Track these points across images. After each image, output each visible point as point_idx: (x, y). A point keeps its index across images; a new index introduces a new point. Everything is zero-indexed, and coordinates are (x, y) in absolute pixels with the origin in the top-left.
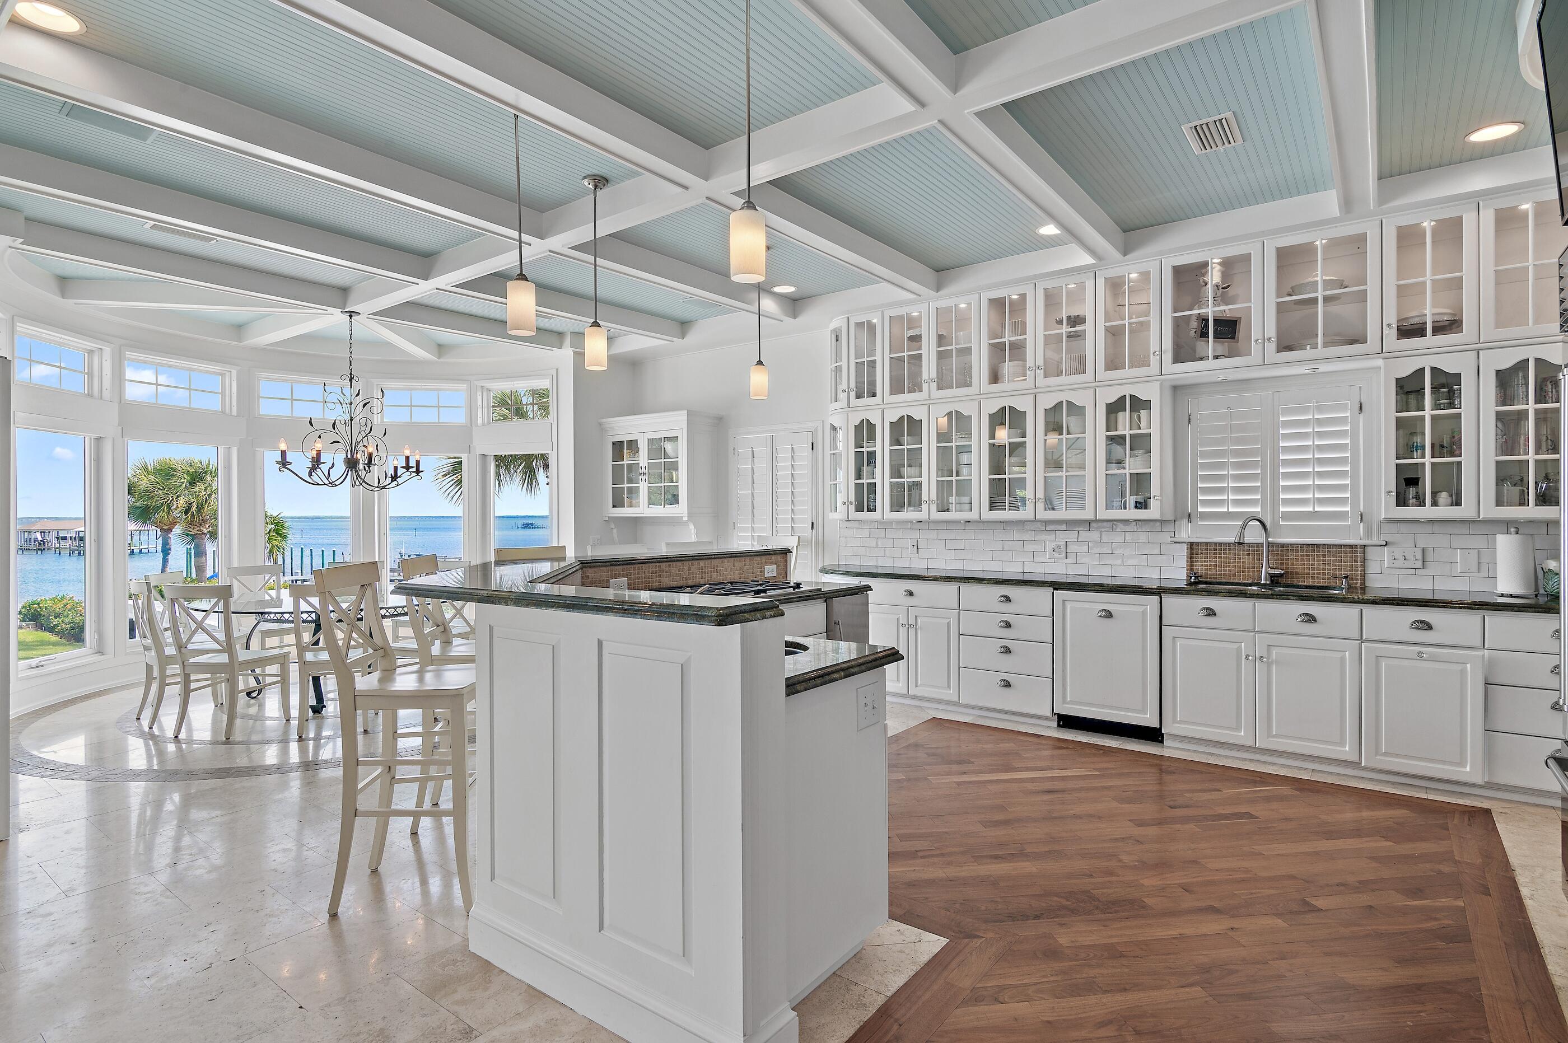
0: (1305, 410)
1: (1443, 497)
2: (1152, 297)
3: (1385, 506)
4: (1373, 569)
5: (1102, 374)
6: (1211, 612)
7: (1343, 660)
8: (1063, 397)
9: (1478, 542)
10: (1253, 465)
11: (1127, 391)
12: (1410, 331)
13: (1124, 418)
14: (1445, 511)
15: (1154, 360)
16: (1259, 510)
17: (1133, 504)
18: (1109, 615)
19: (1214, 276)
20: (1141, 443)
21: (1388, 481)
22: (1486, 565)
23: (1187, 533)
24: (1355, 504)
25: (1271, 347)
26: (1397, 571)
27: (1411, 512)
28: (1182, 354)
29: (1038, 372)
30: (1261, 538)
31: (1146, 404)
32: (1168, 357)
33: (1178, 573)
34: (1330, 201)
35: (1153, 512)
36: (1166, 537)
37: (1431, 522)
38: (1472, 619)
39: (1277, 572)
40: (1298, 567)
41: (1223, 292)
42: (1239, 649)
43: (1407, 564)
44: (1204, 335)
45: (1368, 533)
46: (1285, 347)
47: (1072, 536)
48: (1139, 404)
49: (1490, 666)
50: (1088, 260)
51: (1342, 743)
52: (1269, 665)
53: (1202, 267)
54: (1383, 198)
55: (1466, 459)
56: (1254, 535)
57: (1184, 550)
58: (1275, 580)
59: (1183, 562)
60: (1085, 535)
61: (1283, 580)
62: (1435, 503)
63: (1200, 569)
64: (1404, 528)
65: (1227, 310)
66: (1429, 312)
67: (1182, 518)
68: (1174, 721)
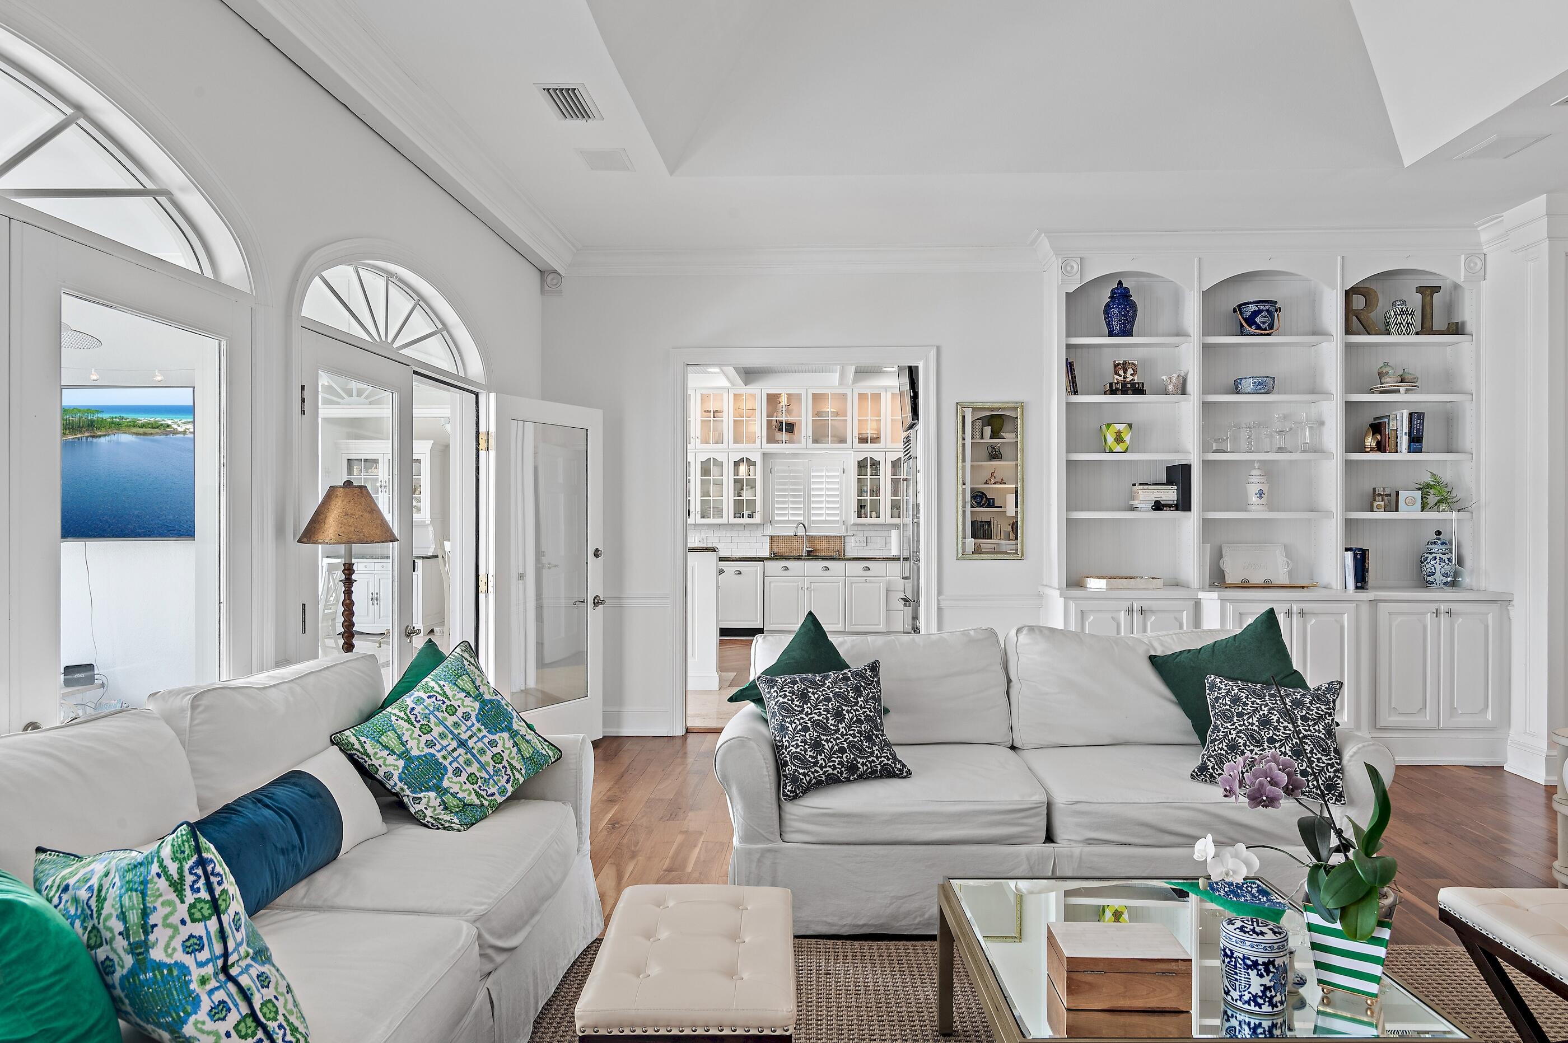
0: (822, 470)
1: (874, 513)
2: (757, 406)
3: (853, 518)
4: (848, 546)
5: (732, 445)
6: (786, 568)
7: (839, 586)
8: (712, 456)
9: (885, 534)
10: (799, 496)
11: (745, 455)
12: (863, 440)
13: (743, 468)
14: (874, 520)
15: (758, 441)
16: (802, 519)
17: (747, 516)
18: (740, 573)
19: (784, 400)
20: (752, 484)
21: (854, 506)
22: (887, 544)
23: (769, 531)
24: (841, 517)
25: (810, 440)
26: (857, 548)
27: (862, 520)
28: (770, 440)
29: (697, 440)
30: (803, 534)
31: (754, 464)
32: (764, 440)
33: (766, 553)
34: (835, 378)
35: (757, 519)
36: (759, 533)
37: (870, 525)
38: (882, 564)
39: (810, 549)
40: (819, 547)
41: (789, 412)
42: (798, 585)
43: (861, 544)
44: (781, 430)
45: (846, 529)
46: (816, 441)
47: (710, 533)
48: (750, 463)
49: (888, 583)
50: (728, 385)
51: (838, 624)
52: (810, 591)
53: (778, 396)
54: (855, 381)
55: (881, 497)
56: (801, 532)
57: (768, 539)
58: (809, 553)
59: (767, 546)
60: (717, 533)
61: (812, 554)
62: (871, 517)
63: (775, 550)
64: (860, 528)
65: (791, 419)
66: (870, 432)
67: (767, 523)
68: (770, 624)
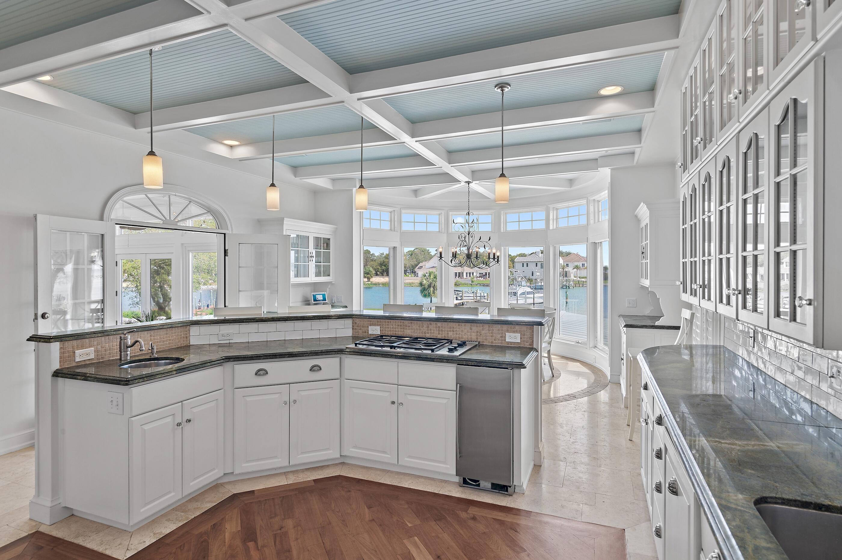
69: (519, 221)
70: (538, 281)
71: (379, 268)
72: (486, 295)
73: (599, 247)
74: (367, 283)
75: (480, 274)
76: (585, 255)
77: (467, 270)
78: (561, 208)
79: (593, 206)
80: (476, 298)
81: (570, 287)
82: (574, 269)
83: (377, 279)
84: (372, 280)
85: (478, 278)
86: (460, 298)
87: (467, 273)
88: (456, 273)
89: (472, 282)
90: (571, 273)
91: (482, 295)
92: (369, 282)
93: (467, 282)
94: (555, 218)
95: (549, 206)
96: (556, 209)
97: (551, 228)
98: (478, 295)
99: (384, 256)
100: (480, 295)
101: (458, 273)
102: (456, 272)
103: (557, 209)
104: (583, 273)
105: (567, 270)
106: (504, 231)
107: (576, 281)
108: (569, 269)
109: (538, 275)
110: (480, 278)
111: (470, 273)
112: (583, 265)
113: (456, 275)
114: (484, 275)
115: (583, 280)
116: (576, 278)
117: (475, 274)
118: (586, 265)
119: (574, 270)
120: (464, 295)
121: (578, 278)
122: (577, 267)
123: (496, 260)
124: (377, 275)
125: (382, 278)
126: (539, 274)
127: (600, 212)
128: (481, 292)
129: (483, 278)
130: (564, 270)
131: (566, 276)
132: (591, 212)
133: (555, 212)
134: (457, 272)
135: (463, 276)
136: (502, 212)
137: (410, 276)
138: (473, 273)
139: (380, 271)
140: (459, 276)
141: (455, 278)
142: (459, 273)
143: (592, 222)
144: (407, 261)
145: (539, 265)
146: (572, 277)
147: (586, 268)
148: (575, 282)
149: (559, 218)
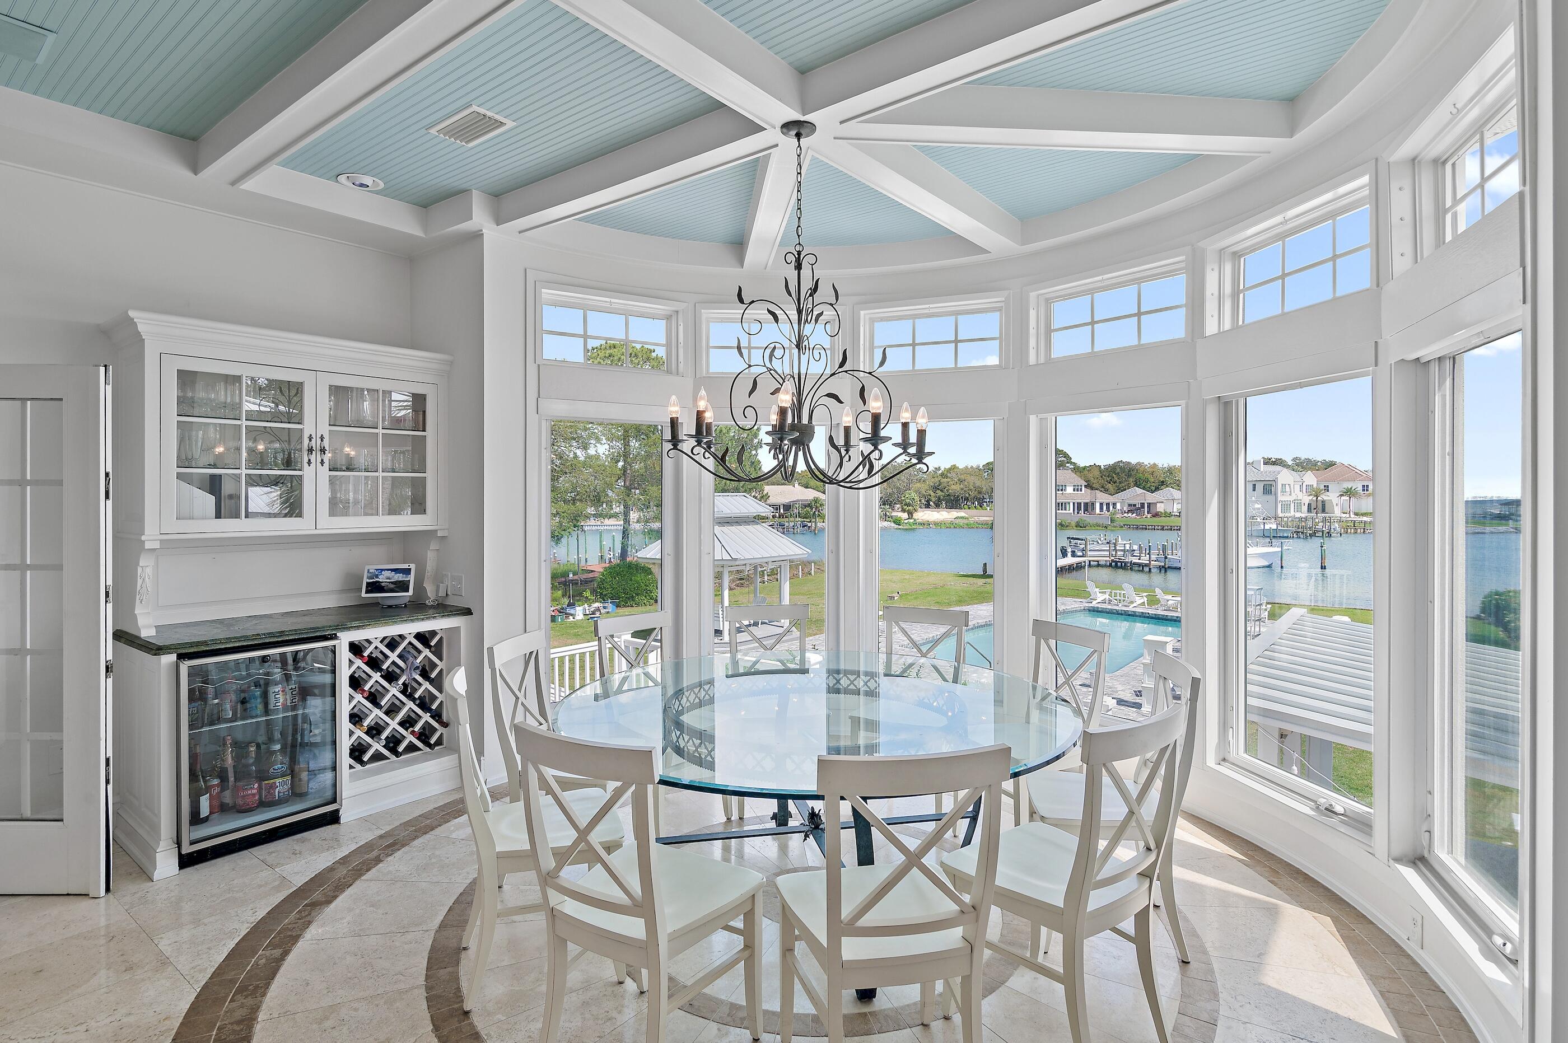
69: (1093, 323)
70: (1259, 520)
71: (932, 494)
72: (1135, 547)
73: (1441, 383)
74: (906, 521)
75: (1130, 505)
76: (1364, 463)
77: (1102, 497)
78: (1253, 249)
79: (1407, 194)
80: (1114, 553)
81: (1333, 535)
82: (1341, 495)
83: (927, 515)
84: (916, 516)
85: (1126, 515)
86: (1080, 554)
87: (1101, 504)
88: (1079, 504)
89: (1112, 521)
90: (1335, 505)
91: (1128, 548)
92: (912, 521)
93: (1101, 522)
94: (1228, 289)
95: (1201, 244)
96: (1234, 253)
97: (1211, 327)
98: (1118, 548)
99: (940, 472)
100: (1123, 548)
101: (1083, 505)
102: (1079, 501)
103: (1236, 256)
104: (1366, 504)
105: (1325, 498)
106: (1042, 360)
107: (1347, 521)
108: (1332, 497)
109: (1259, 509)
110: (1130, 514)
111: (1108, 505)
112: (1365, 488)
113: (1079, 509)
114: (1139, 509)
115: (1365, 519)
116: (1348, 515)
117: (1118, 506)
118: (1371, 488)
119: (1343, 498)
120: (1089, 547)
121: (1352, 516)
122: (1349, 493)
123: (913, 450)
124: (928, 506)
125: (935, 513)
126: (1259, 506)
127: (1446, 211)
128: (1125, 542)
129: (1134, 515)
130: (1319, 498)
131: (1323, 511)
132: (1395, 219)
133: (1228, 268)
134: (1082, 501)
135: (1093, 508)
136: (1033, 295)
137: (988, 508)
138: (1114, 504)
139: (933, 500)
140: (1086, 510)
141: (1078, 513)
142: (1086, 504)
143: (1401, 263)
144: (984, 481)
145: (1260, 487)
146: (1337, 512)
147: (1373, 494)
148: (1344, 525)
149: (1246, 289)
